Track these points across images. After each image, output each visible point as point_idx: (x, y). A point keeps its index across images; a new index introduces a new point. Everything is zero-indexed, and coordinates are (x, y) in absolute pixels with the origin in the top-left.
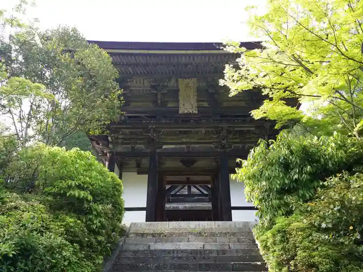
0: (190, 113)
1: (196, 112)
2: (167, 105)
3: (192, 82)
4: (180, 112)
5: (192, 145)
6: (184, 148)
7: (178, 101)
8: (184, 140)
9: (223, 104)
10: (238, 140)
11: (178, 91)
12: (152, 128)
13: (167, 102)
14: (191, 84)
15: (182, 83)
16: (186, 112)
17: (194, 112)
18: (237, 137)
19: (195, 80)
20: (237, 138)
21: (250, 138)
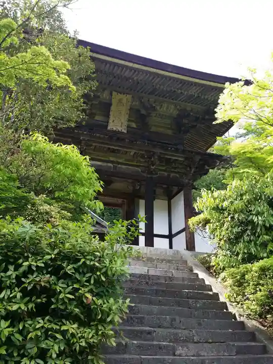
0: (119, 131)
1: (126, 132)
2: (94, 117)
3: (126, 99)
4: (109, 128)
5: (119, 166)
6: (111, 167)
7: (108, 116)
8: (112, 159)
9: (151, 128)
10: (164, 168)
11: (110, 105)
12: (84, 140)
13: (95, 114)
14: (124, 101)
15: (116, 97)
16: (114, 129)
17: (123, 131)
18: (164, 164)
19: (129, 97)
20: (163, 166)
21: (175, 168)
